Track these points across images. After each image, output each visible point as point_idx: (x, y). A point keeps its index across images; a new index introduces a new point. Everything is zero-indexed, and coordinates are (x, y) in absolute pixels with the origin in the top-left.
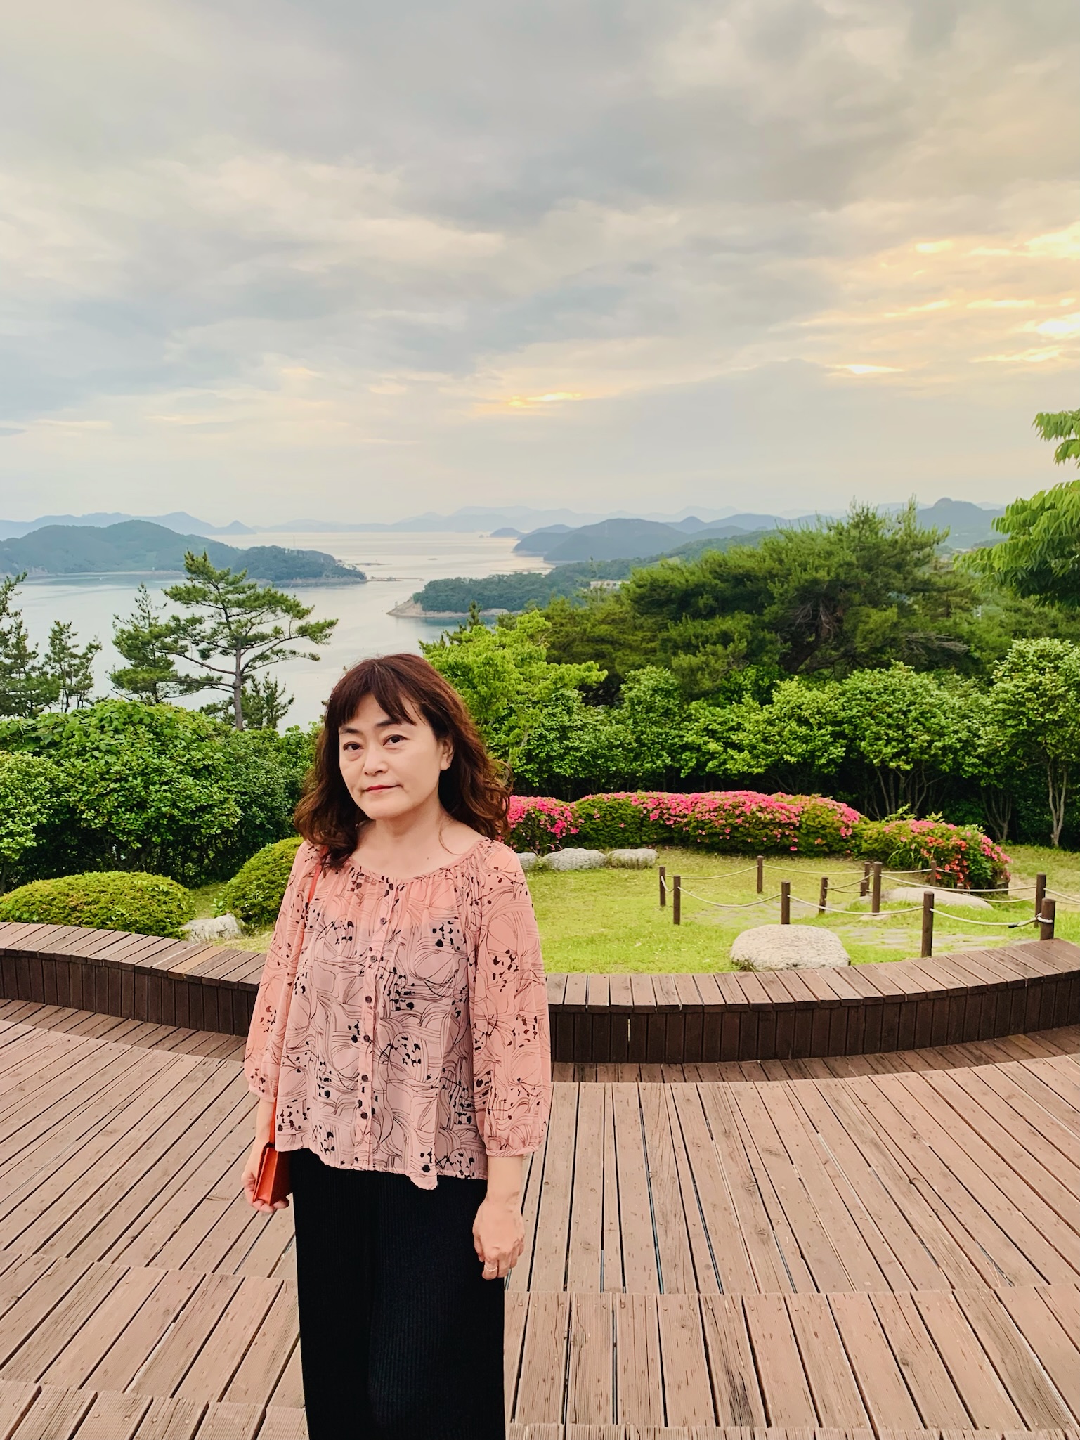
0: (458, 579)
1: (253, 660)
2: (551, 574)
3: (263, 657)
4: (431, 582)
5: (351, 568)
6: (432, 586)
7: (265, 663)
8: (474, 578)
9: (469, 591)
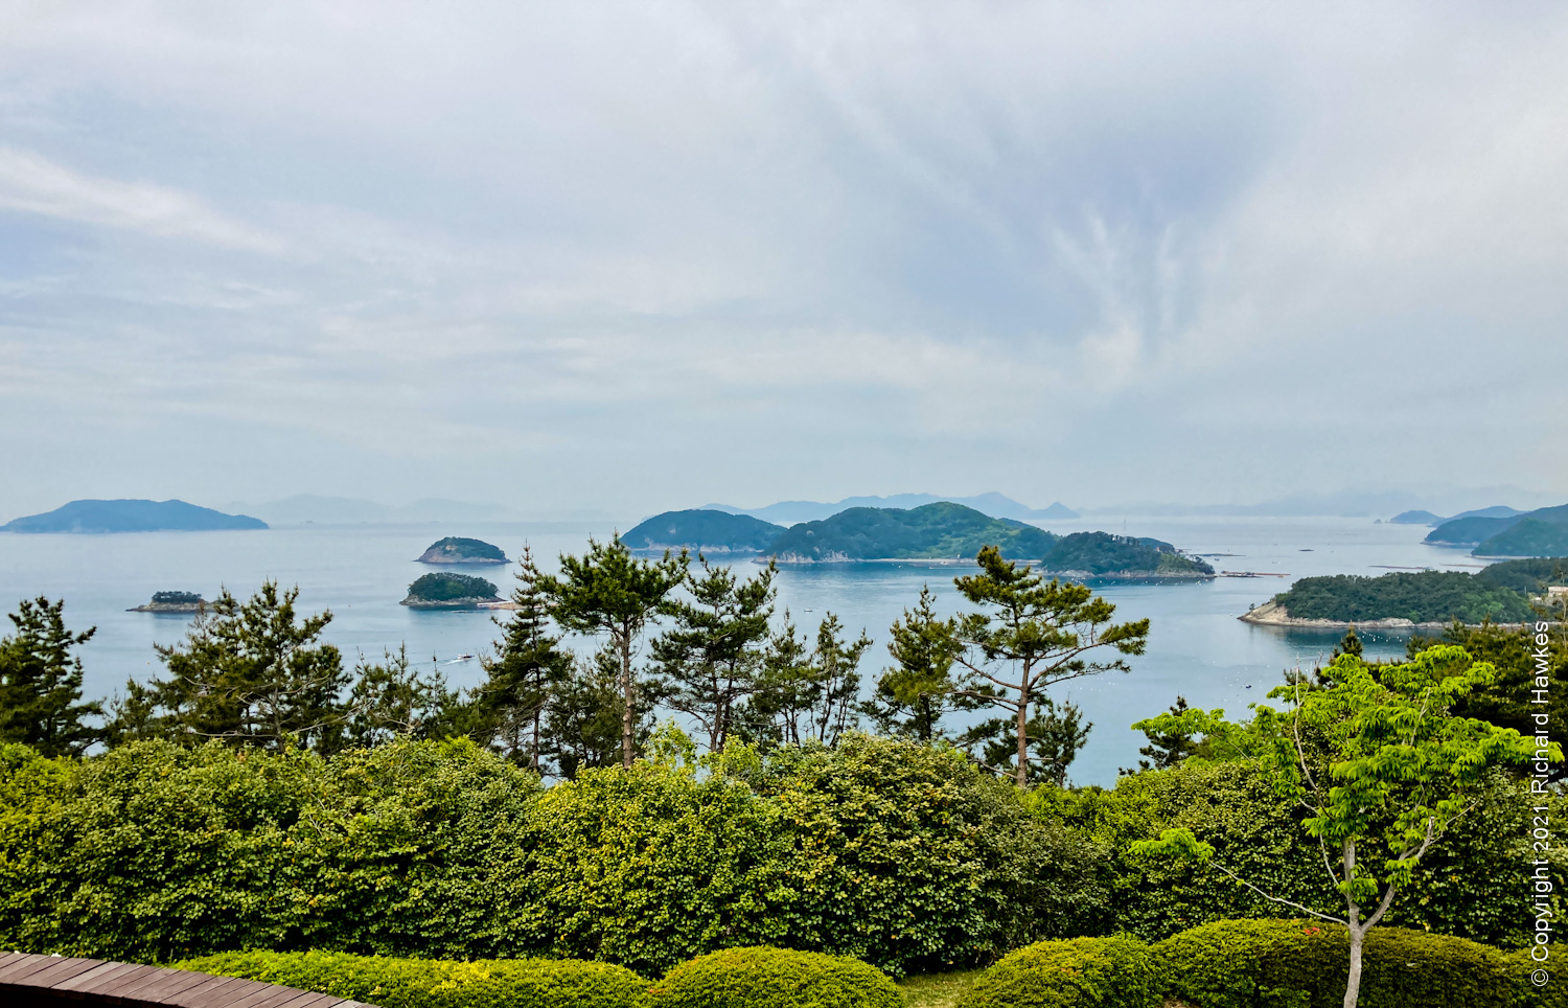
0: (1341, 577)
1: (1045, 674)
2: (1482, 574)
3: (1056, 670)
4: (1301, 580)
5: (1195, 561)
6: (1302, 585)
7: (1059, 678)
8: (1364, 577)
9: (1355, 594)
